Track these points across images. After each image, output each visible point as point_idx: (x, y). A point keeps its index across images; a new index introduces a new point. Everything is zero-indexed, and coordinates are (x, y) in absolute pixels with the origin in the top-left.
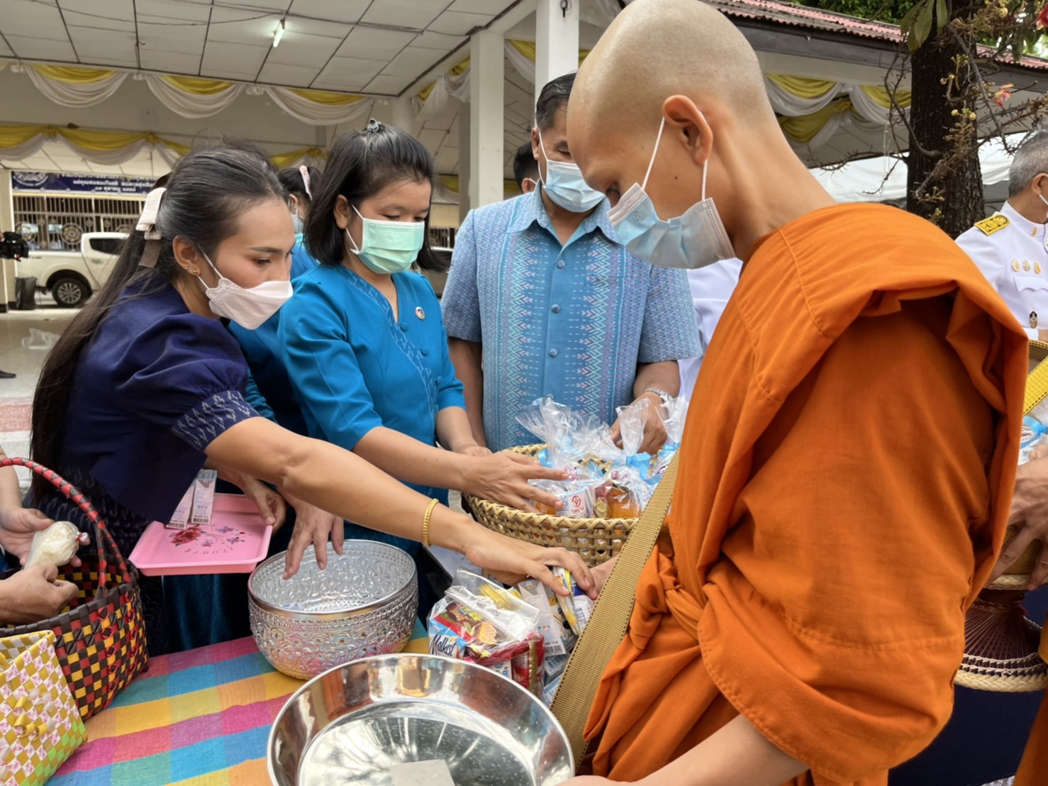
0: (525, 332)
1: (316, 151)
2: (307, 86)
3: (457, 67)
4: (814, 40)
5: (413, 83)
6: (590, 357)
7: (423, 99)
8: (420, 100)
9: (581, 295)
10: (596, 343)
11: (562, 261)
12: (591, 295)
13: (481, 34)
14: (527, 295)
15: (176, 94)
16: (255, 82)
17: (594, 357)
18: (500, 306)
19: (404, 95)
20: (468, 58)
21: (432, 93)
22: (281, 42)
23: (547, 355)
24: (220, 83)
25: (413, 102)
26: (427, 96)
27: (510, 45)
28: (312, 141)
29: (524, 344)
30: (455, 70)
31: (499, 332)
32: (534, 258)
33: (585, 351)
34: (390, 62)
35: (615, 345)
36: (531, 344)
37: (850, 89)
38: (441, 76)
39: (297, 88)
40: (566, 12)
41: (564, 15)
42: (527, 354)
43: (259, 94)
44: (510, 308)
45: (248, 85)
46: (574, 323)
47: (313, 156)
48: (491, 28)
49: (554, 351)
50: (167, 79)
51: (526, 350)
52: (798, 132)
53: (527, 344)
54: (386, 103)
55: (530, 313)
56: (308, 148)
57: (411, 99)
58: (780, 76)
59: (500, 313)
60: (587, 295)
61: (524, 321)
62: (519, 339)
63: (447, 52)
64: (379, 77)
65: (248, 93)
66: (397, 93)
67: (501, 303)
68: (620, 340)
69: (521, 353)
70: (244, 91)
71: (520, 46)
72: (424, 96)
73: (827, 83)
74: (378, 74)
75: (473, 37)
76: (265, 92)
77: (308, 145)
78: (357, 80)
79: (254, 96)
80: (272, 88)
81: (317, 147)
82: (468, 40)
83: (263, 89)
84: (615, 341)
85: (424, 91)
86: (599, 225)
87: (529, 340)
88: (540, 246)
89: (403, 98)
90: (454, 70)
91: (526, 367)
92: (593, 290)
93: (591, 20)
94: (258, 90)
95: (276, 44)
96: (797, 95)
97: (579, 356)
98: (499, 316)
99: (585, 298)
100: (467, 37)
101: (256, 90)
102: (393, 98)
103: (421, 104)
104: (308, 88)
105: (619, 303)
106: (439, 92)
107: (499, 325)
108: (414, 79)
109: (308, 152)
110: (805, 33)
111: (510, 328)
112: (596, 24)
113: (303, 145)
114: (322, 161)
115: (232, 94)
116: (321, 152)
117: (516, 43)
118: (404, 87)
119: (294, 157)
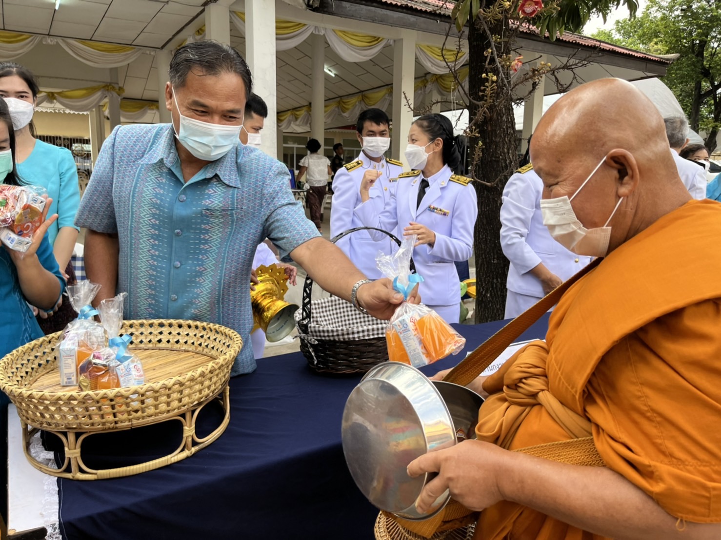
0: (153, 246)
1: (110, 87)
2: (89, 39)
3: (201, 29)
4: (442, 23)
5: (170, 40)
6: (206, 270)
9: (200, 224)
12: (207, 224)
13: (214, 6)
14: (154, 218)
16: (48, 35)
17: (209, 270)
19: (166, 48)
20: (205, 25)
22: (60, 6)
23: (172, 267)
24: (21, 35)
27: (235, 16)
28: (107, 79)
29: (152, 256)
32: (161, 188)
33: (202, 265)
34: (149, 23)
36: (159, 256)
38: (190, 36)
39: (82, 40)
42: (155, 263)
43: (52, 43)
44: (140, 225)
45: (43, 37)
46: (195, 244)
47: (108, 90)
49: (178, 263)
51: (155, 260)
53: (155, 255)
54: (153, 53)
55: (157, 232)
56: (104, 84)
57: (172, 51)
58: (428, 46)
60: (204, 224)
61: (152, 238)
62: (149, 251)
63: (191, 18)
64: (142, 34)
65: (44, 43)
66: (160, 47)
69: (150, 262)
70: (41, 41)
74: (141, 32)
75: (207, 8)
76: (57, 42)
77: (103, 82)
78: (129, 35)
79: (49, 46)
80: (62, 40)
81: (111, 83)
82: (203, 11)
83: (55, 40)
86: (218, 172)
87: (157, 253)
89: (165, 50)
90: (198, 31)
91: (155, 273)
92: (209, 220)
93: (287, 1)
94: (51, 41)
95: (57, 8)
96: (437, 59)
97: (198, 268)
99: (203, 227)
100: (203, 8)
101: (49, 41)
102: (158, 50)
104: (91, 40)
108: (170, 37)
109: (104, 87)
110: (436, 18)
112: (290, 3)
113: (100, 82)
114: (115, 95)
115: (31, 43)
116: (113, 87)
117: (240, 14)
118: (164, 42)
119: (92, 90)
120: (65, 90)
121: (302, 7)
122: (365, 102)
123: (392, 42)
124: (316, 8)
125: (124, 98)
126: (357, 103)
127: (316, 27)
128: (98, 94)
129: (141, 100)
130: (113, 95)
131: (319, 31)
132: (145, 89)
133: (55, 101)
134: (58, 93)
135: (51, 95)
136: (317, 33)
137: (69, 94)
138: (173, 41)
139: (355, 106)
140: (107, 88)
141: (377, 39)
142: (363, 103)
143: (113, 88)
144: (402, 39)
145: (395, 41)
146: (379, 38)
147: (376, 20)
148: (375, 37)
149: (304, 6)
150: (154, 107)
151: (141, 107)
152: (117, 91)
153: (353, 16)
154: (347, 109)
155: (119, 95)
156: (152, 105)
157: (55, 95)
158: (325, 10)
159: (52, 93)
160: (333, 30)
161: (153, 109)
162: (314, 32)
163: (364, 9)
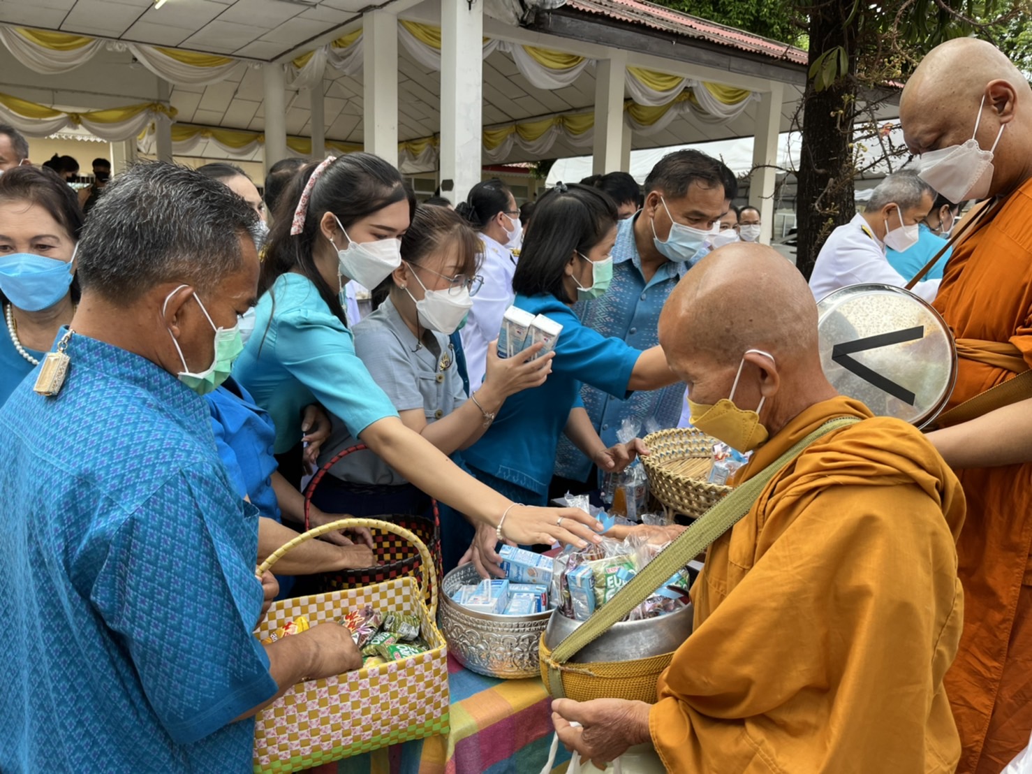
1: (158, 106)
2: (175, 45)
3: (340, 40)
4: (679, 45)
5: (290, 51)
7: (299, 67)
8: (294, 68)
11: (645, 296)
13: (376, 12)
14: (609, 315)
15: (31, 49)
16: (119, 39)
19: (278, 60)
21: (310, 61)
22: (164, 5)
24: (79, 38)
25: (286, 68)
26: (305, 63)
27: (403, 27)
28: (154, 95)
30: (338, 43)
34: (272, 29)
37: (694, 85)
38: (324, 45)
39: (164, 48)
40: (472, 5)
41: (470, 9)
43: (121, 50)
44: (594, 324)
45: (109, 42)
47: (155, 111)
48: (385, 8)
50: (21, 32)
52: (642, 116)
54: (256, 67)
55: (609, 330)
56: (149, 103)
57: (284, 65)
58: (638, 69)
64: (256, 42)
65: (109, 49)
66: (269, 58)
70: (104, 47)
71: (411, 26)
72: (299, 63)
73: (676, 78)
74: (256, 39)
75: (364, 14)
76: (128, 49)
77: (149, 99)
78: (230, 43)
79: (115, 52)
80: (135, 46)
81: (159, 101)
82: (361, 16)
83: (126, 46)
85: (299, 58)
88: (627, 278)
89: (276, 64)
90: (335, 42)
93: (489, 13)
94: (120, 47)
95: (157, 6)
96: (652, 88)
100: (359, 14)
101: (118, 47)
102: (265, 63)
103: (295, 72)
104: (176, 47)
106: (318, 58)
108: (291, 47)
109: (149, 106)
110: (671, 38)
112: (493, 16)
113: (143, 99)
114: (165, 117)
115: (91, 50)
116: (164, 107)
117: (407, 24)
118: (279, 53)
119: (132, 111)
120: (92, 110)
121: (512, 22)
122: (519, 135)
123: (594, 63)
124: (531, 24)
125: (178, 122)
126: (509, 137)
127: (500, 42)
128: (140, 117)
129: (191, 123)
130: (162, 119)
131: (504, 48)
132: (197, 109)
133: (80, 126)
134: (86, 115)
135: (75, 117)
136: (502, 49)
137: (99, 115)
138: (293, 52)
139: (505, 140)
140: (154, 108)
141: (574, 59)
142: (516, 135)
143: (163, 109)
144: (609, 60)
145: (597, 61)
146: (579, 57)
147: (600, 41)
148: (573, 56)
149: (516, 22)
150: (209, 135)
151: (191, 134)
152: (169, 112)
153: (573, 35)
154: (494, 145)
155: (171, 118)
156: (207, 131)
157: (81, 117)
158: (541, 27)
159: (77, 114)
160: (523, 47)
161: (207, 138)
162: (498, 48)
163: (587, 26)
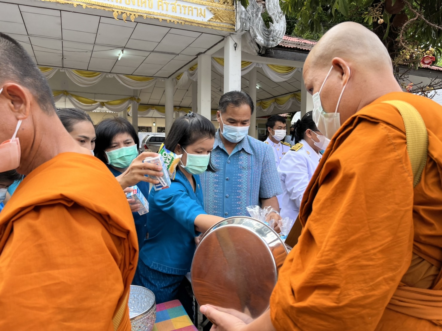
0: (215, 188)
1: (133, 98)
2: (131, 74)
3: (192, 67)
5: (174, 73)
6: (242, 197)
7: (178, 79)
8: (177, 80)
9: (237, 173)
10: (244, 191)
11: (229, 161)
12: (241, 173)
13: (202, 55)
15: (78, 78)
16: (110, 73)
17: (243, 197)
18: (206, 178)
19: (171, 77)
20: (197, 64)
21: (182, 77)
22: (122, 58)
23: (225, 197)
24: (96, 73)
25: (174, 80)
26: (180, 78)
27: (214, 60)
28: (132, 94)
29: (215, 193)
30: (192, 69)
31: (205, 188)
32: (218, 159)
33: (239, 195)
34: (165, 65)
35: (251, 192)
36: (218, 192)
38: (186, 71)
39: (127, 75)
40: (236, 48)
41: (235, 50)
42: (217, 196)
43: (111, 77)
45: (107, 74)
46: (235, 184)
47: (132, 100)
48: (206, 53)
49: (227, 195)
50: (74, 71)
51: (216, 195)
53: (217, 192)
54: (163, 81)
55: (217, 180)
56: (130, 97)
57: (173, 79)
59: (205, 180)
60: (239, 173)
61: (215, 184)
62: (213, 191)
63: (188, 62)
64: (160, 71)
65: (107, 77)
66: (167, 77)
67: (206, 176)
68: (253, 190)
69: (214, 196)
70: (105, 77)
71: (218, 60)
72: (178, 78)
74: (160, 70)
75: (198, 56)
76: (114, 76)
77: (130, 96)
78: (151, 72)
79: (109, 78)
80: (116, 75)
81: (133, 96)
82: (197, 57)
83: (113, 75)
84: (251, 191)
85: (179, 76)
86: (243, 147)
87: (217, 191)
88: (220, 155)
89: (170, 79)
90: (190, 68)
91: (217, 201)
92: (241, 171)
93: (246, 51)
94: (111, 76)
95: (119, 59)
97: (237, 197)
98: (205, 182)
99: (239, 175)
100: (196, 56)
101: (110, 76)
102: (166, 79)
104: (132, 75)
105: (252, 176)
106: (185, 77)
107: (205, 185)
108: (174, 72)
109: (130, 98)
111: (210, 186)
112: (248, 52)
113: (128, 96)
114: (136, 102)
115: (101, 77)
116: (135, 98)
117: (216, 59)
118: (170, 75)
119: (124, 100)
120: (109, 101)
121: (254, 54)
122: (277, 103)
123: (300, 69)
124: (263, 54)
125: (140, 104)
127: (257, 63)
128: (127, 102)
129: (148, 104)
130: (134, 103)
131: (259, 66)
132: (150, 99)
133: (104, 107)
134: (106, 102)
135: (102, 103)
136: (258, 66)
137: (112, 102)
138: (175, 74)
139: (271, 105)
140: (132, 99)
141: (291, 68)
142: (275, 103)
143: (135, 99)
146: (293, 68)
147: (296, 59)
149: (256, 54)
150: (154, 108)
151: (147, 109)
152: (137, 100)
153: (283, 58)
154: (266, 107)
155: (138, 103)
156: (153, 107)
157: (105, 103)
158: (268, 55)
159: (103, 102)
160: (267, 65)
161: (153, 110)
162: (256, 66)
163: (289, 53)
